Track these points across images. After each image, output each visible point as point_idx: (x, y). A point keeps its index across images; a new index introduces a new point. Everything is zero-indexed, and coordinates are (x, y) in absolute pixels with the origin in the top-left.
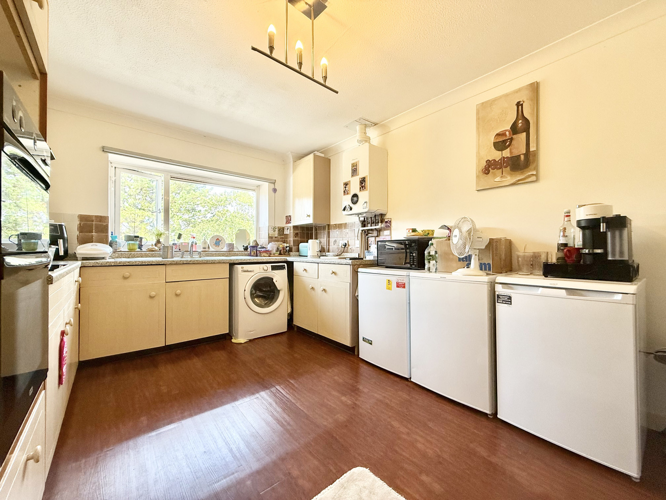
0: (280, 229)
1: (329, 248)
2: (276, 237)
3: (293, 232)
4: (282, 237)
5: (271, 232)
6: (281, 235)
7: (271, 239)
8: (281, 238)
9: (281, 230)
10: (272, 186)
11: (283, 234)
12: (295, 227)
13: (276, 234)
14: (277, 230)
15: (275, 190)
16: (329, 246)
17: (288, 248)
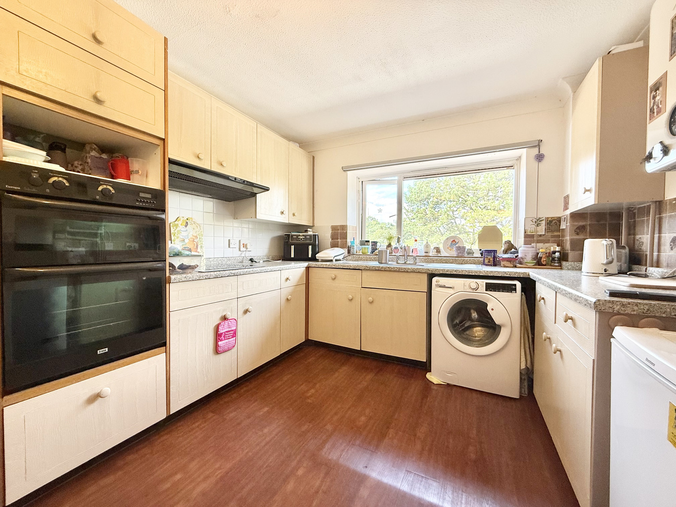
0: (551, 222)
1: (658, 256)
2: (540, 236)
3: (572, 225)
4: (556, 234)
5: (531, 228)
6: (552, 231)
7: (529, 238)
8: (553, 237)
9: (554, 224)
10: (535, 151)
11: (559, 230)
12: (575, 216)
13: (542, 230)
14: (544, 223)
15: (540, 158)
16: (659, 251)
17: (557, 254)
